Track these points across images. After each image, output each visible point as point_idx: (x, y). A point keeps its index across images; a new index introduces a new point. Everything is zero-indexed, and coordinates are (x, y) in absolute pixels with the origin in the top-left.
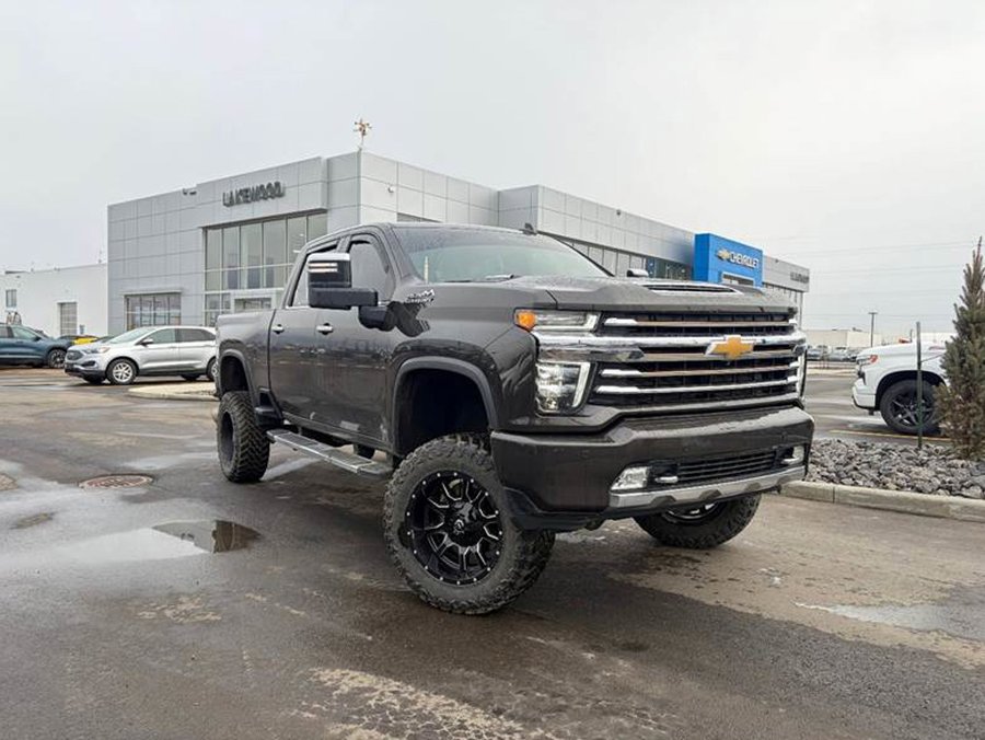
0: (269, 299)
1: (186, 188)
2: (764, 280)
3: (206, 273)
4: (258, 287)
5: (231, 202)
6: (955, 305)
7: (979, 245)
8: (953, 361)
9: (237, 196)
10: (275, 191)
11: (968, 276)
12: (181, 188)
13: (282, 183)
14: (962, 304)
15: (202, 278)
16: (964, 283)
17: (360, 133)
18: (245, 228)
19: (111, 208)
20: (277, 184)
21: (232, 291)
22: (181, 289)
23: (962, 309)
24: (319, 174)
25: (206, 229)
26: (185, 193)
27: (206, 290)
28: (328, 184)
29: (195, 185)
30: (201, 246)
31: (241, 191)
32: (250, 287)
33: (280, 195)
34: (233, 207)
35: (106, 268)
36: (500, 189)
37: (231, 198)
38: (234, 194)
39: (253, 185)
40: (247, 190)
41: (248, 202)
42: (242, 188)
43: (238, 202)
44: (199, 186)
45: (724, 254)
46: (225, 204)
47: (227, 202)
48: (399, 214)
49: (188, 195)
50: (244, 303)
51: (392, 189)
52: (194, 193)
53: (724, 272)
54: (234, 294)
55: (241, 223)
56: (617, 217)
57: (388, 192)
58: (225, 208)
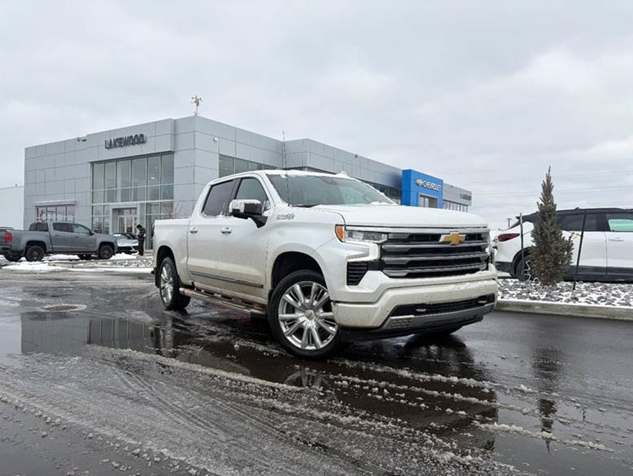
0: (136, 208)
1: (80, 136)
2: (444, 198)
3: (93, 192)
4: (128, 201)
5: (110, 146)
6: (538, 203)
7: (549, 171)
8: (537, 233)
9: (115, 142)
10: (140, 140)
11: (544, 187)
12: (76, 137)
13: (144, 134)
14: (541, 202)
15: (89, 195)
16: (541, 190)
17: (195, 104)
18: (120, 163)
19: (27, 149)
20: (142, 135)
21: (110, 204)
22: (75, 202)
23: (541, 205)
24: (169, 130)
25: (92, 163)
26: (79, 140)
27: (93, 203)
28: (175, 135)
29: (85, 136)
30: (90, 174)
31: (117, 139)
32: (122, 201)
33: (143, 142)
34: (111, 150)
35: (23, 188)
36: (284, 141)
37: (111, 142)
39: (125, 135)
40: (121, 139)
41: (121, 146)
42: (118, 137)
43: (115, 146)
44: (88, 135)
45: (420, 182)
46: (106, 148)
47: (108, 146)
48: (221, 155)
49: (81, 142)
50: (118, 211)
51: (216, 139)
52: (85, 140)
53: (420, 193)
54: (112, 206)
55: (117, 160)
56: (355, 159)
57: (213, 141)
58: (106, 150)
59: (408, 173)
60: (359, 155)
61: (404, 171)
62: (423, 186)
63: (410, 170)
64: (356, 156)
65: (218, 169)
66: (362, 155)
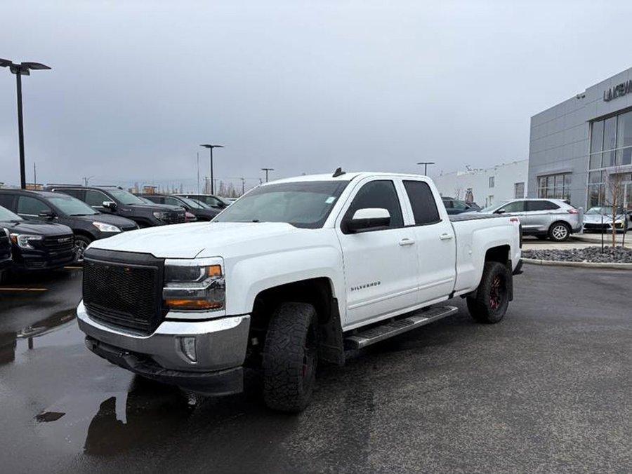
1: (579, 93)
3: (591, 156)
5: (610, 98)
9: (614, 91)
12: (575, 95)
15: (587, 160)
18: (621, 117)
19: (533, 118)
21: (609, 168)
22: (573, 169)
25: (592, 122)
26: (578, 98)
27: (590, 169)
29: (584, 91)
30: (588, 135)
31: (617, 87)
32: (624, 164)
34: (611, 102)
35: (528, 161)
37: (610, 94)
38: (612, 91)
39: (627, 80)
40: (622, 86)
41: (624, 95)
42: (618, 84)
43: (615, 97)
44: (587, 90)
46: (605, 100)
47: (606, 98)
49: (581, 99)
50: (617, 176)
52: (584, 97)
54: (609, 171)
55: (617, 114)
58: (605, 102)
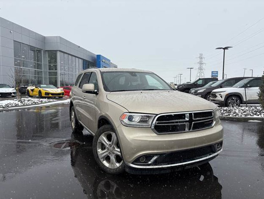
36: (45, 36)
45: (103, 60)
48: (14, 40)
51: (11, 32)
53: (104, 65)
56: (79, 48)
57: (10, 33)
59: (99, 56)
60: (80, 46)
61: (97, 55)
62: (104, 62)
63: (100, 55)
64: (79, 47)
65: (13, 48)
66: (81, 47)
